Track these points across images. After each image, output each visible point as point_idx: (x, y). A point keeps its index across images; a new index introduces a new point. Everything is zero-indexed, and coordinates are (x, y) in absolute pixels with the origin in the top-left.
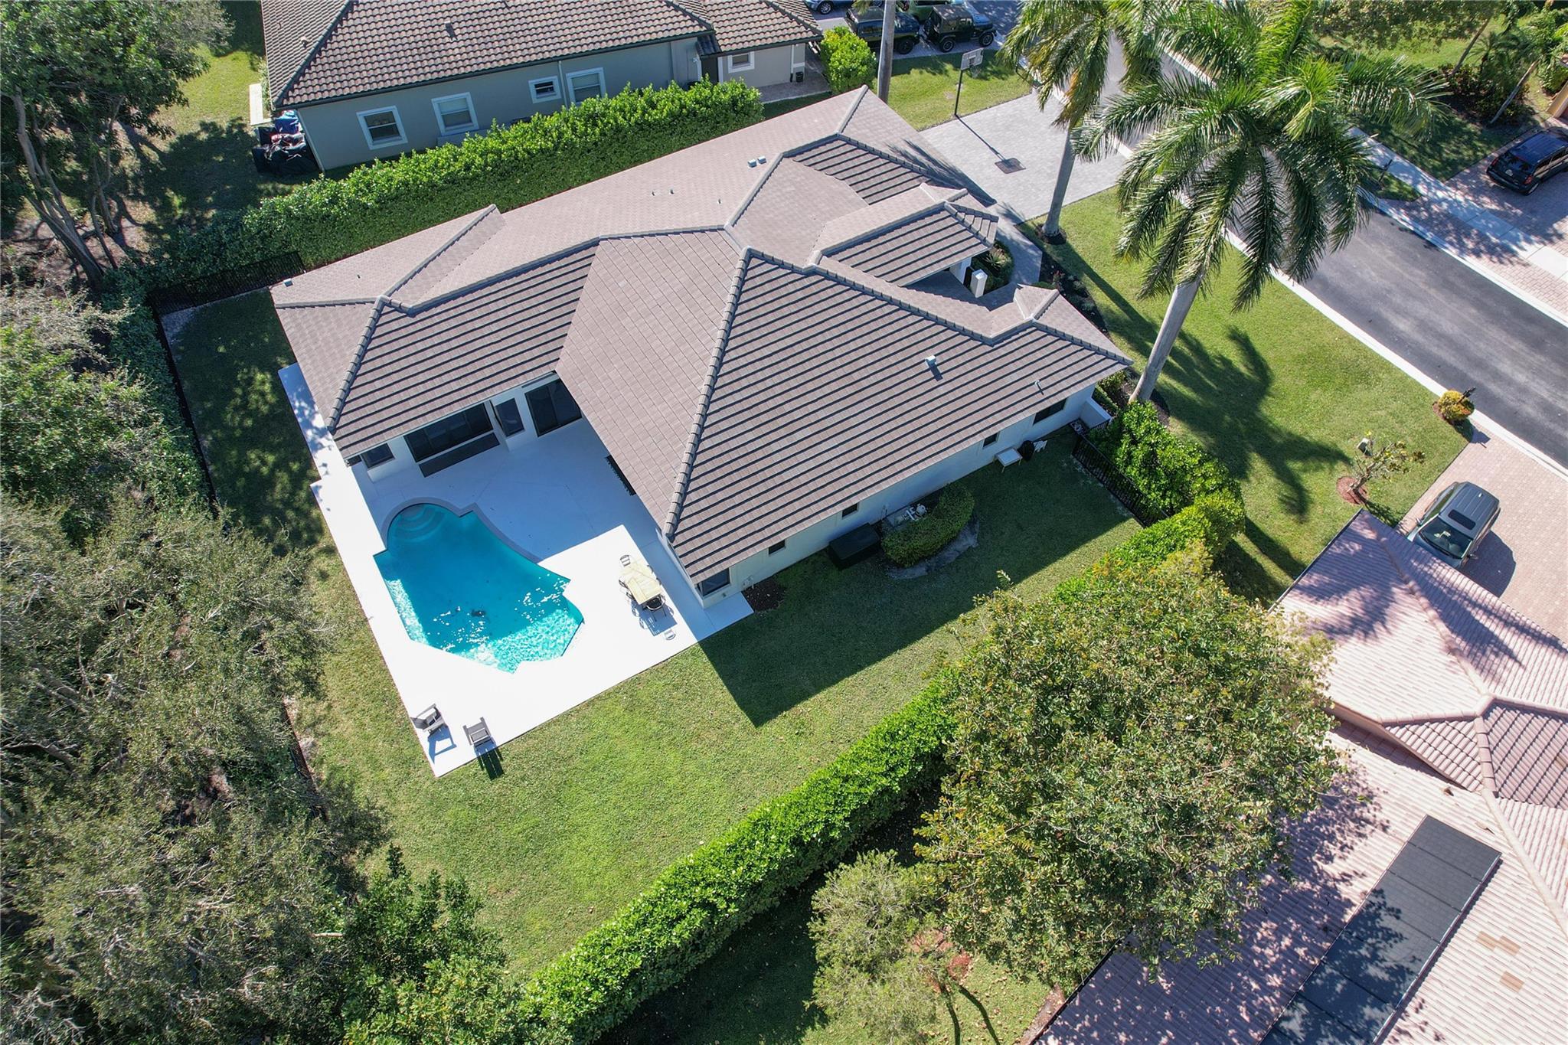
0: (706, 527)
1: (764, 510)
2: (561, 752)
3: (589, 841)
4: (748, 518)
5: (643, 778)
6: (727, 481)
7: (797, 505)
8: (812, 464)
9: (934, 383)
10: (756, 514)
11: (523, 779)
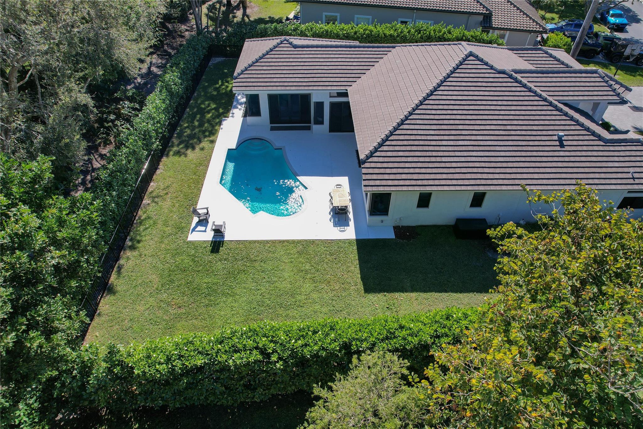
0: (385, 165)
1: (423, 171)
2: (252, 256)
3: (236, 305)
4: (412, 171)
5: (285, 288)
6: (408, 148)
7: (444, 176)
8: (463, 159)
9: (558, 148)
10: (417, 171)
11: (225, 260)
